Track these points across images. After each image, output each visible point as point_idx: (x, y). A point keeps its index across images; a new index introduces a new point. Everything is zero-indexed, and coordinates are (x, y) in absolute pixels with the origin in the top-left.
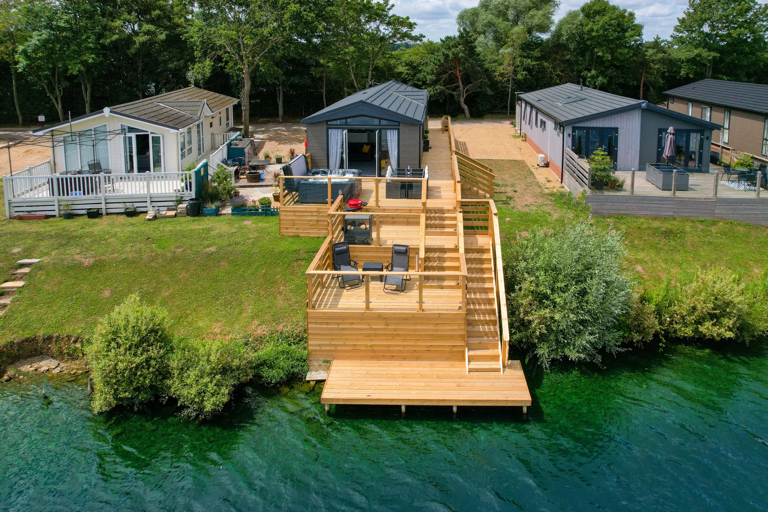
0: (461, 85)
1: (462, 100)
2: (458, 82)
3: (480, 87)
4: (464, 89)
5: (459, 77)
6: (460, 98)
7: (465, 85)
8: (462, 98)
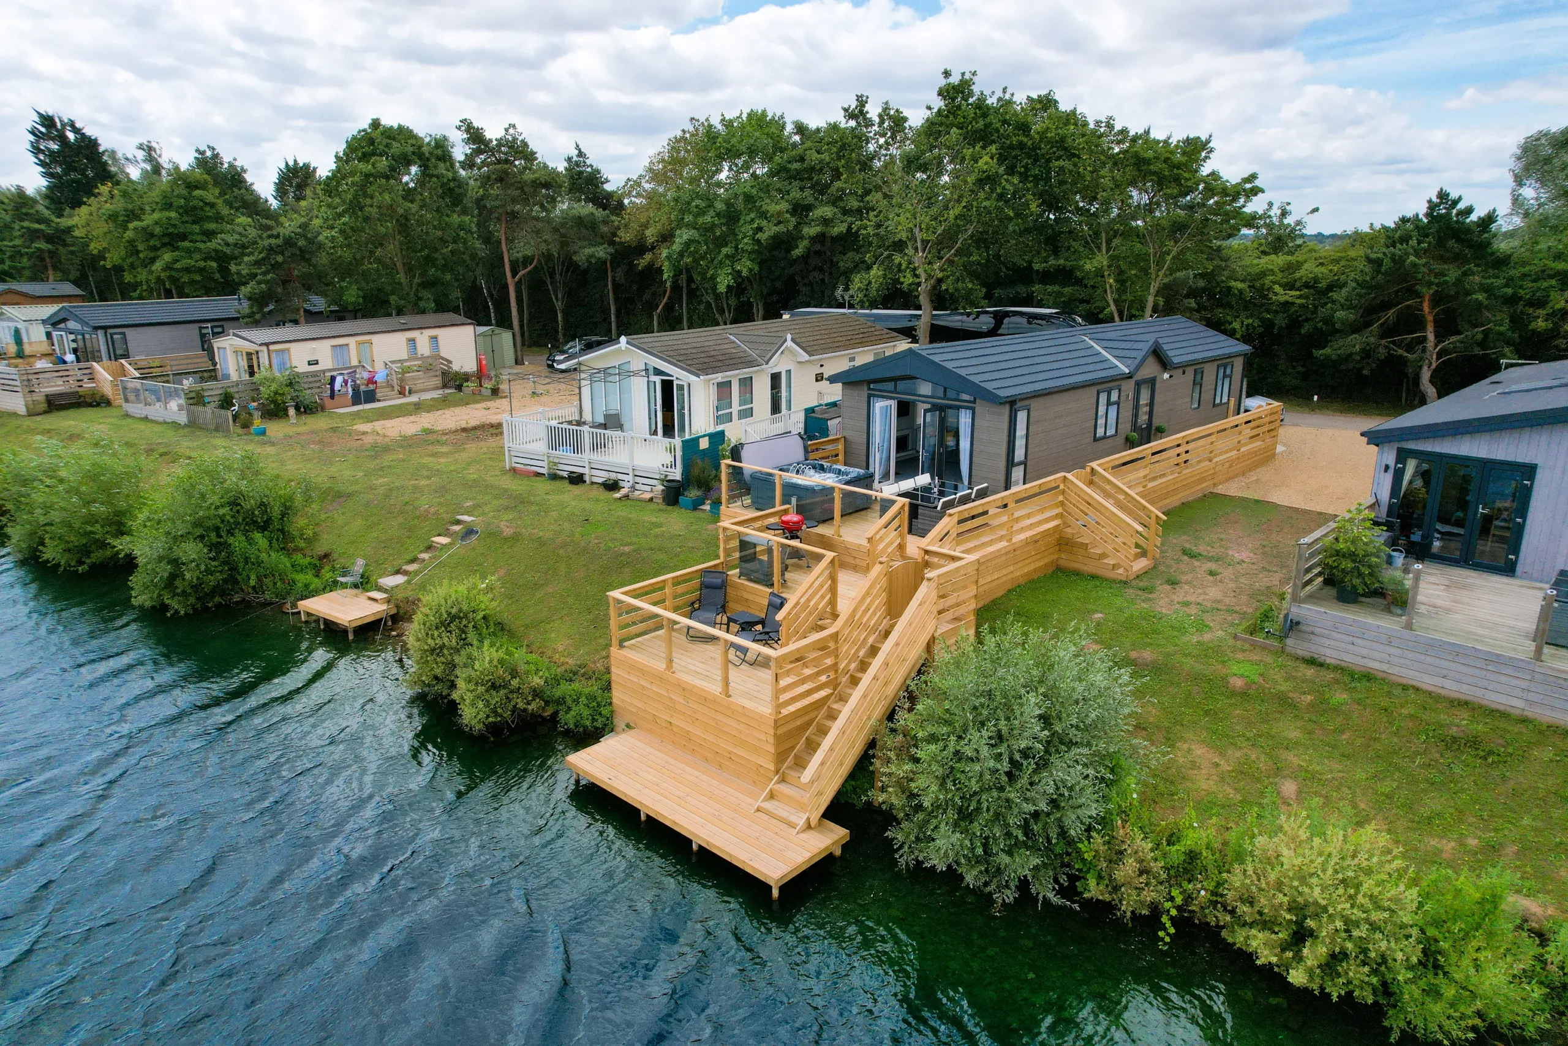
0: (1431, 337)
1: (1426, 375)
2: (1423, 328)
3: (1482, 344)
4: (1436, 346)
5: (1430, 318)
6: (1421, 367)
7: (1440, 337)
8: (1425, 368)
